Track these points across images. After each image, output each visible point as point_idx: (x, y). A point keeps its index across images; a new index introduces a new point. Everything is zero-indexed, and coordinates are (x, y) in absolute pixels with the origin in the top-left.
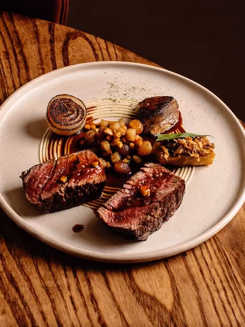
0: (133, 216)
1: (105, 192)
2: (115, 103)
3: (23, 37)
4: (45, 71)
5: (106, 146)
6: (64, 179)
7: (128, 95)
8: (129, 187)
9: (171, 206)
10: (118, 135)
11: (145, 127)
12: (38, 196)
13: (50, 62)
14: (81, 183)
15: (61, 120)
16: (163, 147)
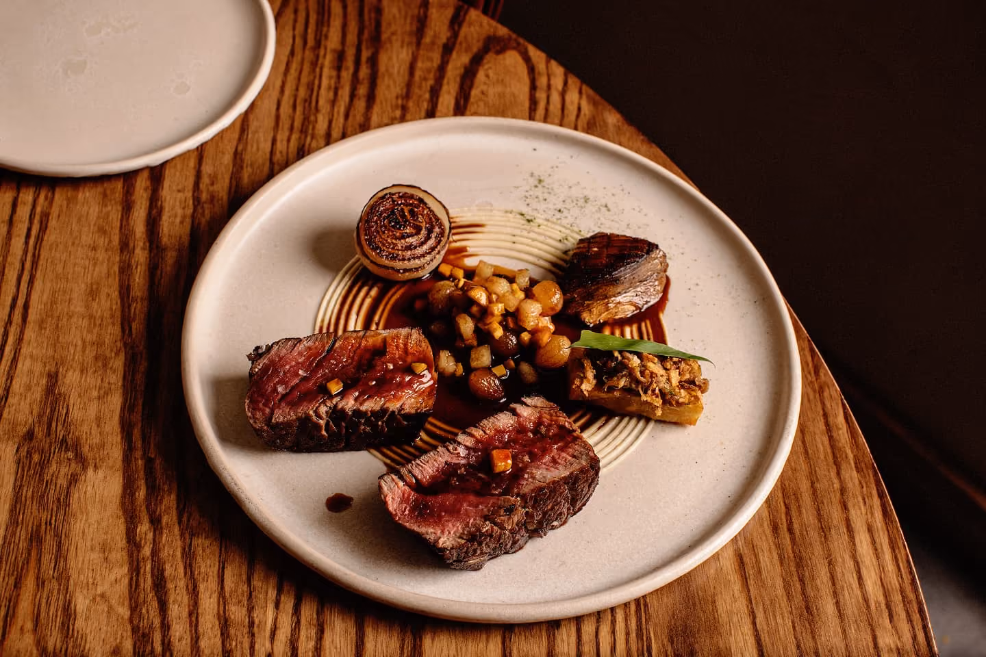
0: (454, 512)
1: (429, 433)
2: (527, 227)
3: (389, 24)
4: (408, 116)
5: (467, 326)
6: (335, 388)
7: (565, 213)
8: (469, 442)
9: (552, 509)
10: (498, 309)
11: (566, 304)
12: (267, 411)
13: (427, 96)
14: (369, 406)
15: (384, 245)
16: (587, 364)
